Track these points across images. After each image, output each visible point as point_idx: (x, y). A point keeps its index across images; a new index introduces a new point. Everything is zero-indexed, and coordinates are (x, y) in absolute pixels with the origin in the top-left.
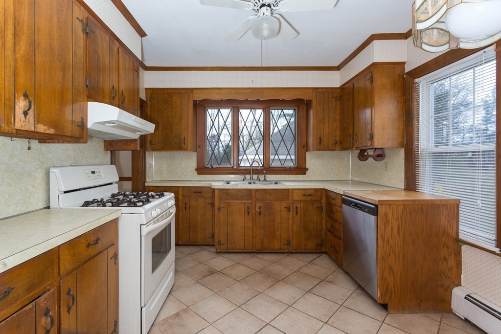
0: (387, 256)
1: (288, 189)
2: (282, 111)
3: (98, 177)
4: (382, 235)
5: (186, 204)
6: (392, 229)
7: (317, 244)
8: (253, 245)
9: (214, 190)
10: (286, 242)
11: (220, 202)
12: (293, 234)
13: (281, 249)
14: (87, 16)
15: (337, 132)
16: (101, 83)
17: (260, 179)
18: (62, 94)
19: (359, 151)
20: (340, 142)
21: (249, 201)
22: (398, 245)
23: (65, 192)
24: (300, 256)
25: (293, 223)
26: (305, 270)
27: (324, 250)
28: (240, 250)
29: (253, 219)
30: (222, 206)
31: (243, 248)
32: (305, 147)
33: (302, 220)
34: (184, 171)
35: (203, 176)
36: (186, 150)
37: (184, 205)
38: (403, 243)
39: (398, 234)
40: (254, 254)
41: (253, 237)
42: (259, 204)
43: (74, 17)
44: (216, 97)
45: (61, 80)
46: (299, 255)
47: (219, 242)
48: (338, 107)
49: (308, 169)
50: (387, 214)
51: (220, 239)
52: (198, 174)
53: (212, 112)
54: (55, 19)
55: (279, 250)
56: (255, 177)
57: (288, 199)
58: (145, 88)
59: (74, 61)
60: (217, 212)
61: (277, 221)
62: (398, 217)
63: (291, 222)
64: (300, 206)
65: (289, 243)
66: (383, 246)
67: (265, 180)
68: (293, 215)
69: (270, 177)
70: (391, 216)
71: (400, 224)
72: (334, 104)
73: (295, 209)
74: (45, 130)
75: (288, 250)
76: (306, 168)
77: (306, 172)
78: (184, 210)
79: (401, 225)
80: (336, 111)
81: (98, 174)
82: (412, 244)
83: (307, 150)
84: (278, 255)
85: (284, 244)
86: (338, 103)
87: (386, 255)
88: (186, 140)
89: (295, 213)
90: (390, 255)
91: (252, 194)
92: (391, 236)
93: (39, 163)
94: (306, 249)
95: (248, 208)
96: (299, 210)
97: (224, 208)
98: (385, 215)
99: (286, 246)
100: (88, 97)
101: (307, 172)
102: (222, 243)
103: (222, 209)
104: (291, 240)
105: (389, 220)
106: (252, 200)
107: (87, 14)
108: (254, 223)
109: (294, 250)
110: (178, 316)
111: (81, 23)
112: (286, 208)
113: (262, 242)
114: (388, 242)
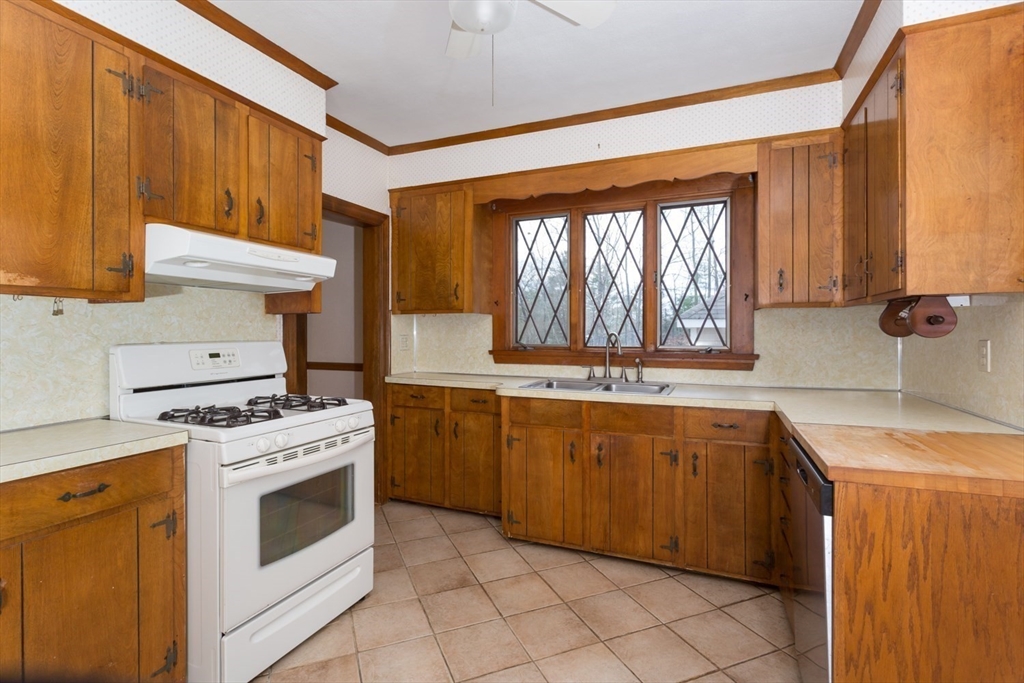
0: (868, 657)
1: (673, 407)
2: (692, 209)
3: (224, 365)
4: (847, 582)
5: (457, 424)
6: (887, 568)
7: (755, 562)
8: (583, 535)
9: (499, 398)
10: (667, 542)
11: (511, 427)
12: (686, 524)
13: (653, 558)
14: (143, 64)
15: (835, 253)
16: (187, 186)
17: (629, 379)
18: (61, 214)
19: (883, 308)
20: (844, 280)
21: (576, 430)
22: (911, 628)
23: (136, 391)
24: (702, 586)
25: (685, 494)
26: (685, 629)
27: (775, 581)
28: (555, 541)
29: (584, 472)
30: (515, 436)
31: (561, 539)
32: (751, 300)
33: (710, 490)
34: (469, 355)
35: (507, 365)
36: (461, 311)
37: (453, 426)
38: (936, 624)
39: (910, 588)
40: (587, 558)
41: (584, 516)
42: (598, 439)
43: (100, 68)
44: (520, 192)
45: (57, 189)
46: (702, 581)
47: (510, 517)
48: (839, 183)
49: (757, 357)
50: (865, 515)
51: (512, 509)
52: (496, 362)
53: (528, 227)
54: (40, 78)
55: (649, 558)
56: (616, 371)
57: (670, 432)
58: (389, 191)
59: (99, 151)
60: (505, 448)
61: (642, 486)
62: (911, 531)
63: (679, 492)
64: (704, 452)
65: (675, 545)
66: (851, 621)
67: (639, 380)
68: (685, 474)
69: (652, 374)
70: (882, 523)
71: (921, 558)
72: (827, 176)
73: (691, 461)
74: (9, 281)
75: (673, 562)
76: (752, 354)
77: (753, 364)
78: (453, 436)
79: (926, 563)
80: (832, 195)
81: (227, 359)
82: (976, 633)
83: (756, 307)
84: (647, 569)
85: (662, 547)
86: (838, 171)
87: (864, 652)
88: (459, 289)
89: (690, 468)
90: (877, 656)
91: (580, 412)
92: (881, 589)
93: (88, 338)
94: (723, 570)
95: (572, 445)
96: (701, 463)
97: (519, 440)
98: (855, 518)
99: (666, 553)
100: (145, 215)
101: (758, 364)
102: (515, 519)
103: (515, 443)
104: (681, 540)
105: (873, 535)
106: (580, 426)
107: (142, 60)
108: (587, 483)
109: (688, 565)
110: (323, 667)
111: (120, 80)
112: (666, 454)
113: (605, 530)
114: (870, 608)
